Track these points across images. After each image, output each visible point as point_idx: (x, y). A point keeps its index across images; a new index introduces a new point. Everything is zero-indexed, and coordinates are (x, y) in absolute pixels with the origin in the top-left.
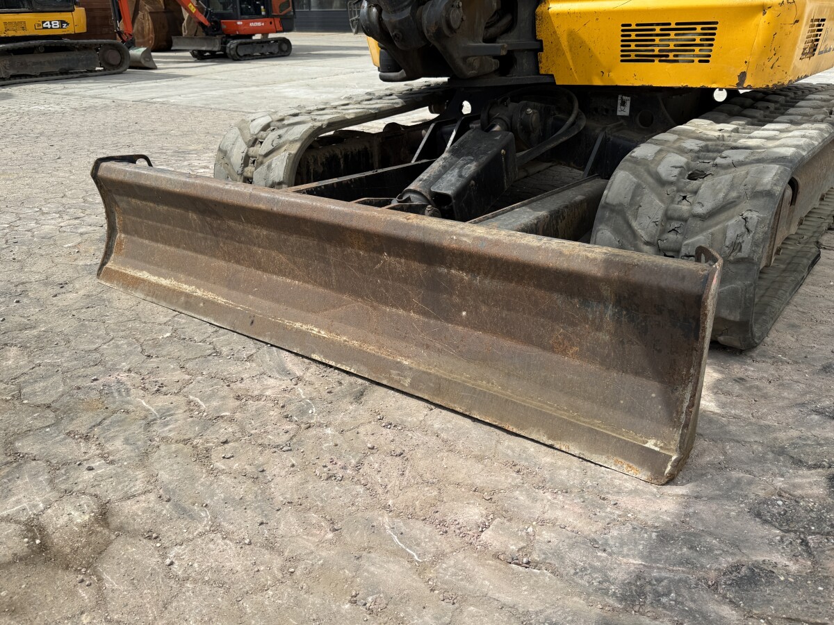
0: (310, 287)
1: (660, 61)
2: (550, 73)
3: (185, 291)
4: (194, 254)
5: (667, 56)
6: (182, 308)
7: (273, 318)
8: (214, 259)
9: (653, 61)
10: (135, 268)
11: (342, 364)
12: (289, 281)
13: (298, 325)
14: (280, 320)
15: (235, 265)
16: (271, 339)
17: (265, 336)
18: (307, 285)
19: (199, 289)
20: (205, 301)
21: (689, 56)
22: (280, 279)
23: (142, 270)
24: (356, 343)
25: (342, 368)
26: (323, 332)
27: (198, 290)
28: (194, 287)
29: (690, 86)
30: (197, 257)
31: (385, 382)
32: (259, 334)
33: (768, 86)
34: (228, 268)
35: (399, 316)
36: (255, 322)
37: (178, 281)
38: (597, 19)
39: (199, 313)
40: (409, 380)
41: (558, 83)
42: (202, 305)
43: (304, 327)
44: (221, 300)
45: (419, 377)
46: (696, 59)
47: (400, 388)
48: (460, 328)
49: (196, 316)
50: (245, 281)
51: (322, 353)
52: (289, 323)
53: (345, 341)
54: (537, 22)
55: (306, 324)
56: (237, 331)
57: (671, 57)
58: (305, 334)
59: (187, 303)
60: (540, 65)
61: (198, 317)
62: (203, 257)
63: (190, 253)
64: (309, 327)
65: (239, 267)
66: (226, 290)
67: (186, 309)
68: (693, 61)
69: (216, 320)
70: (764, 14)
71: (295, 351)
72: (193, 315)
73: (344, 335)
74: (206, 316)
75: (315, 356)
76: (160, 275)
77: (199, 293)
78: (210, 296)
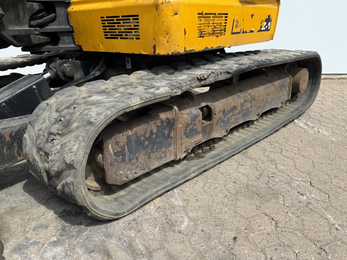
1: (120, 38)
2: (80, 45)
5: (122, 35)
9: (118, 38)
21: (131, 35)
29: (135, 53)
33: (168, 53)
38: (90, 14)
41: (84, 50)
46: (135, 37)
54: (69, 16)
57: (124, 36)
60: (75, 40)
68: (133, 38)
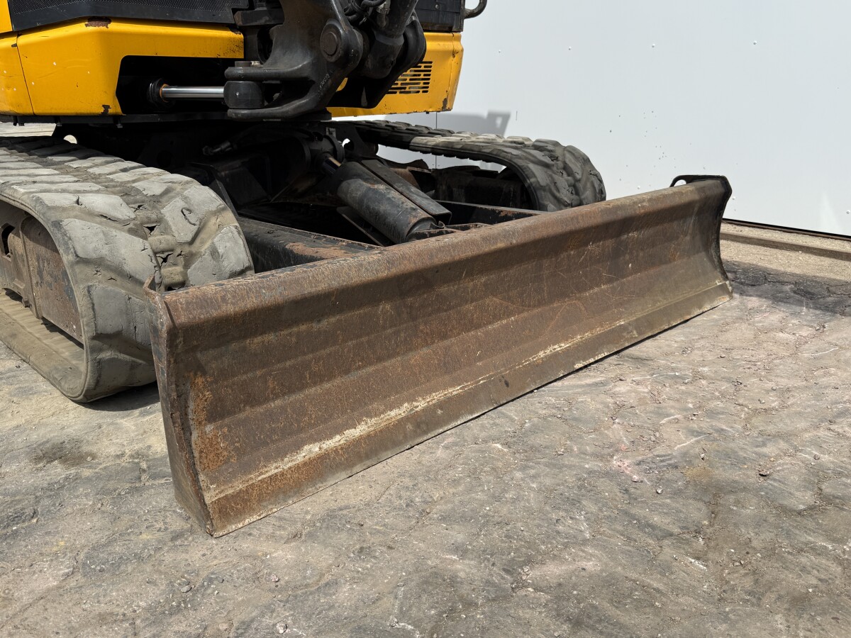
0: (525, 314)
1: (401, 93)
3: (399, 417)
4: (379, 366)
5: (405, 88)
6: (420, 435)
7: (519, 365)
8: (411, 354)
9: (395, 93)
10: (281, 454)
11: (597, 355)
12: (504, 322)
13: (541, 354)
14: (526, 362)
15: (441, 344)
16: (536, 383)
17: (528, 385)
18: (522, 315)
19: (416, 401)
20: (440, 405)
21: (415, 88)
22: (496, 325)
23: (298, 447)
24: (588, 335)
25: (600, 357)
26: (563, 345)
27: (415, 404)
28: (406, 405)
30: (385, 367)
31: (627, 345)
32: (524, 388)
34: (434, 352)
35: (596, 294)
36: (510, 381)
37: (376, 416)
39: (447, 423)
40: (635, 332)
42: (440, 412)
43: (548, 352)
44: (455, 390)
45: (638, 325)
46: (421, 90)
47: (636, 341)
48: (630, 278)
49: (446, 428)
50: (463, 352)
51: (578, 360)
52: (534, 358)
53: (581, 338)
55: (546, 348)
56: (502, 403)
58: (555, 355)
59: (418, 425)
61: (450, 427)
62: (393, 360)
63: (371, 369)
64: (551, 348)
65: (447, 342)
66: (447, 378)
67: (426, 433)
68: (418, 92)
69: (472, 413)
70: (454, 57)
71: (562, 375)
72: (441, 430)
73: (576, 335)
74: (457, 418)
75: (578, 366)
76: (339, 430)
77: (421, 404)
78: (437, 396)
